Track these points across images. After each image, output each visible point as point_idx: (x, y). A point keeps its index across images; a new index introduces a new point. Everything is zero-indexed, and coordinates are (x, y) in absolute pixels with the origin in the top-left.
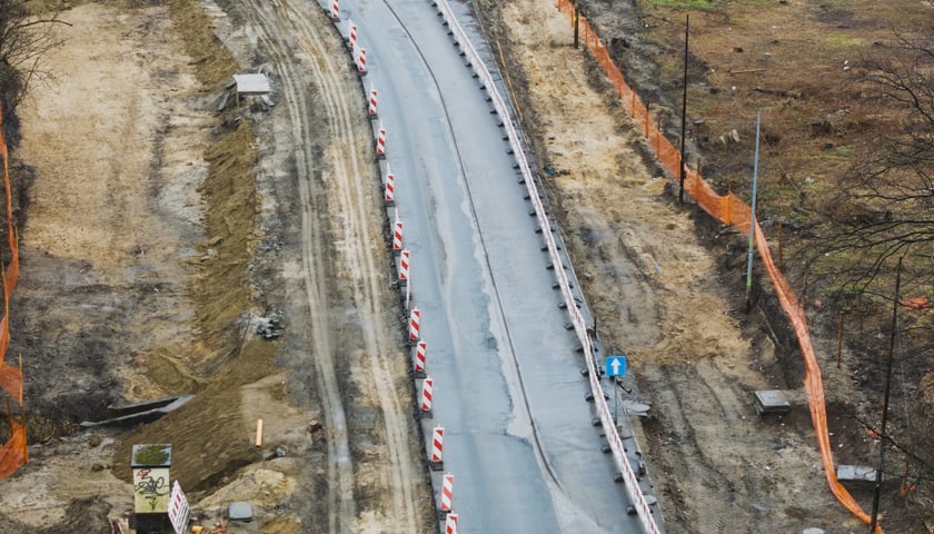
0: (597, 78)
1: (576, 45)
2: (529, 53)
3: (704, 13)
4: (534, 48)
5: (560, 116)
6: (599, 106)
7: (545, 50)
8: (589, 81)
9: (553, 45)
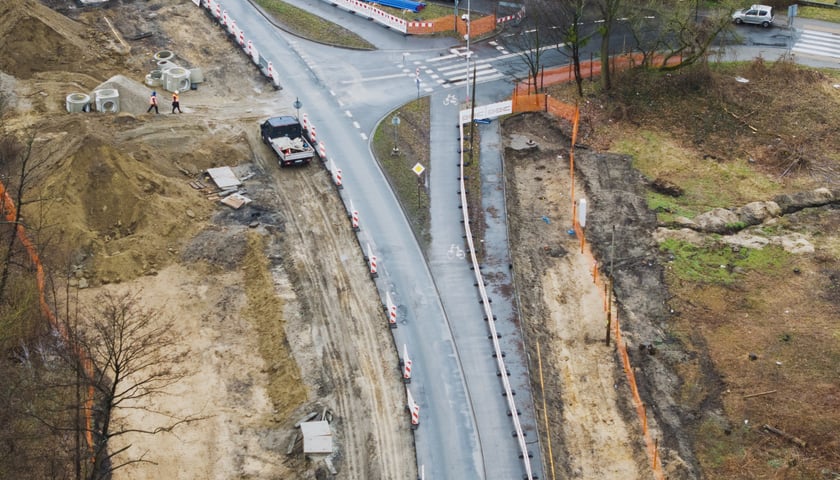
0: (625, 401)
1: (607, 341)
2: (565, 352)
3: (724, 291)
4: (570, 343)
5: (590, 461)
6: (625, 445)
7: (580, 345)
8: (617, 401)
9: (588, 340)
